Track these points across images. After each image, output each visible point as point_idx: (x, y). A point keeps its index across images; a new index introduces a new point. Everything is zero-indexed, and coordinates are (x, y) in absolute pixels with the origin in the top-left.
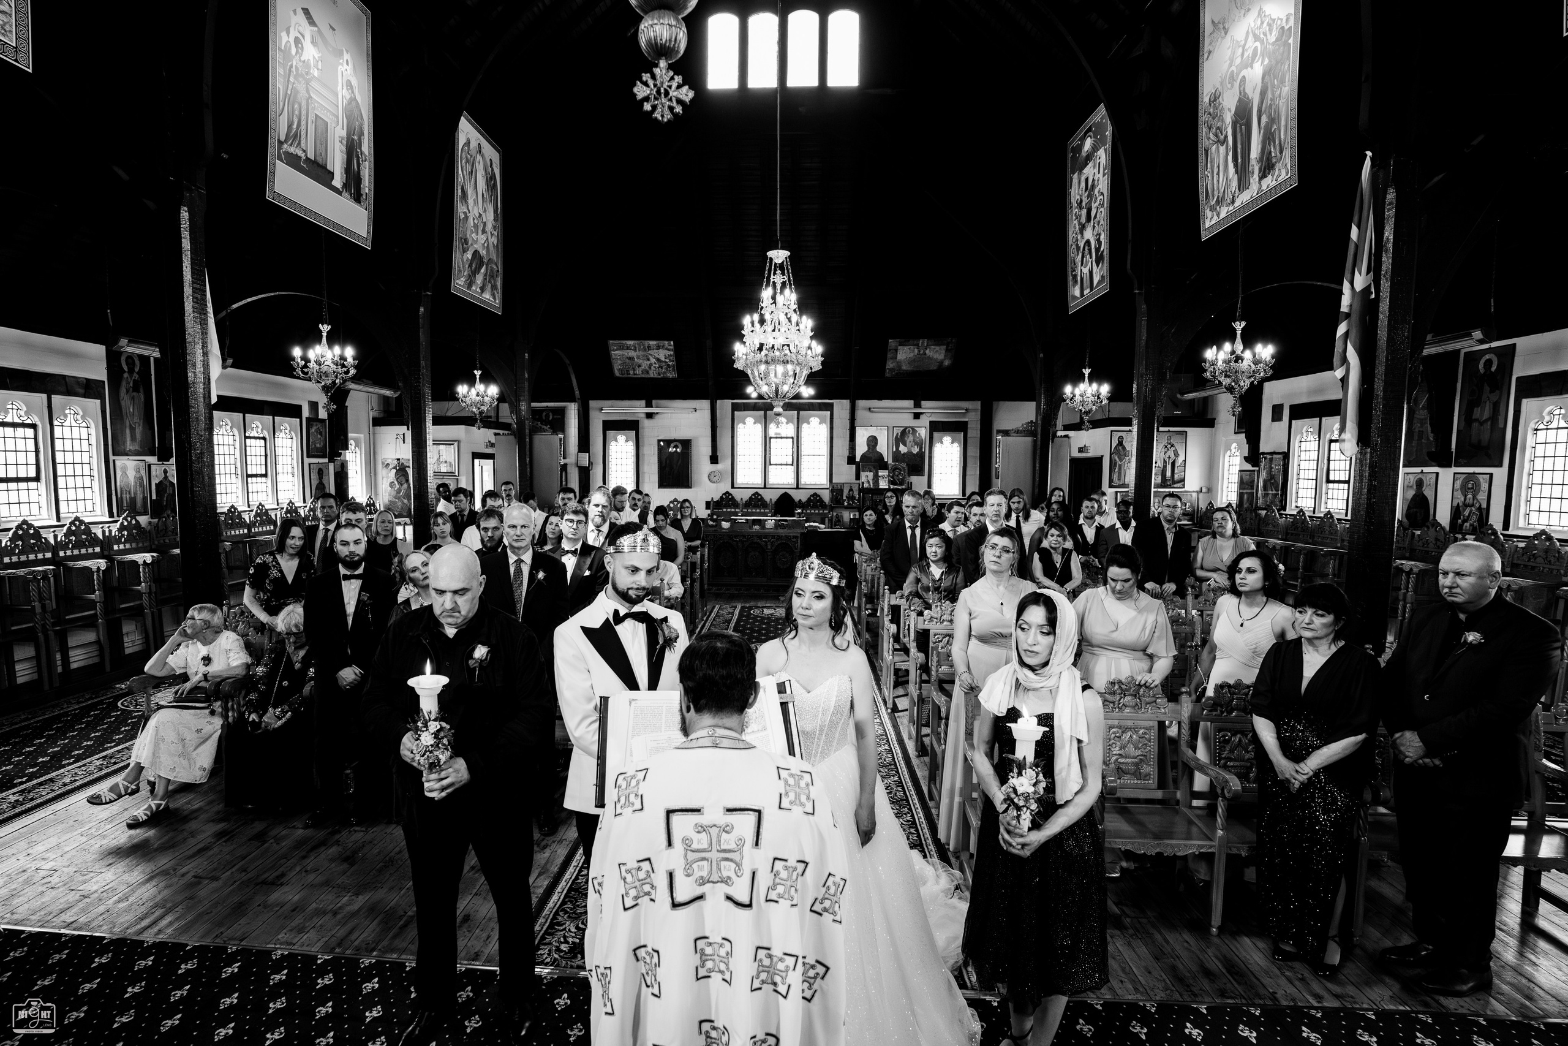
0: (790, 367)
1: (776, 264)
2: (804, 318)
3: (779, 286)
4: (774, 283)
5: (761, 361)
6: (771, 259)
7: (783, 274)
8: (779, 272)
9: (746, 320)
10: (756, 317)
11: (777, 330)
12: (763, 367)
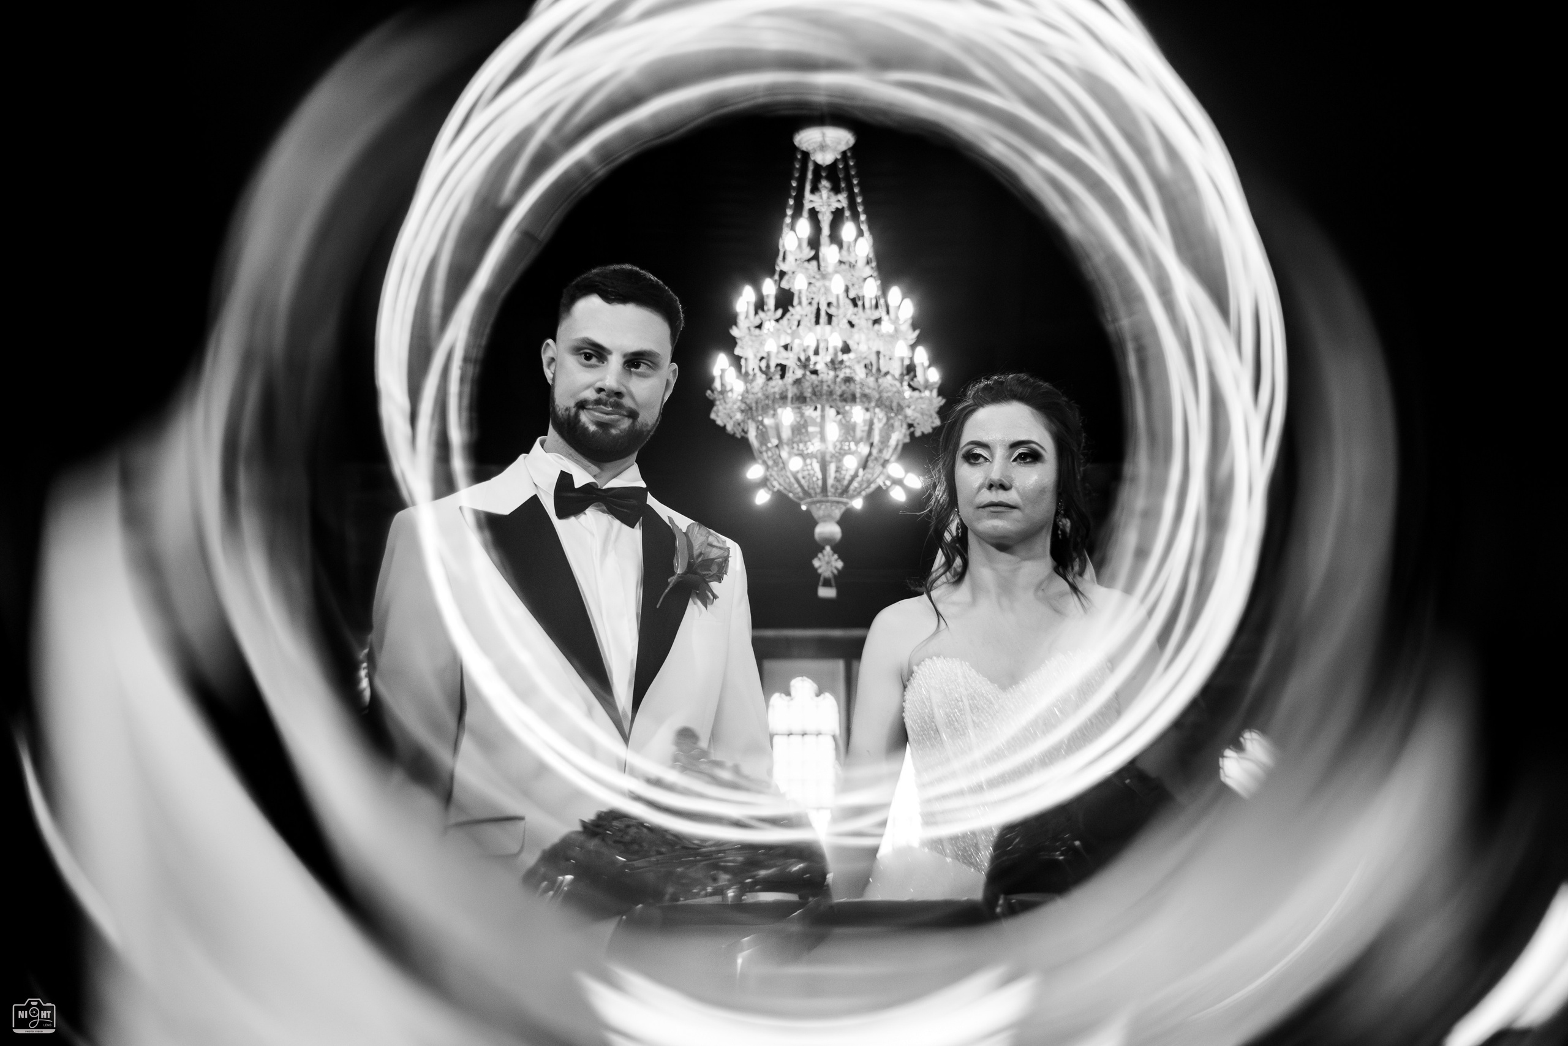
0: (858, 414)
1: (818, 167)
2: (895, 293)
3: (825, 220)
4: (814, 214)
5: (783, 397)
6: (806, 155)
7: (836, 190)
8: (825, 183)
9: (744, 300)
10: (769, 287)
11: (823, 318)
12: (787, 416)
